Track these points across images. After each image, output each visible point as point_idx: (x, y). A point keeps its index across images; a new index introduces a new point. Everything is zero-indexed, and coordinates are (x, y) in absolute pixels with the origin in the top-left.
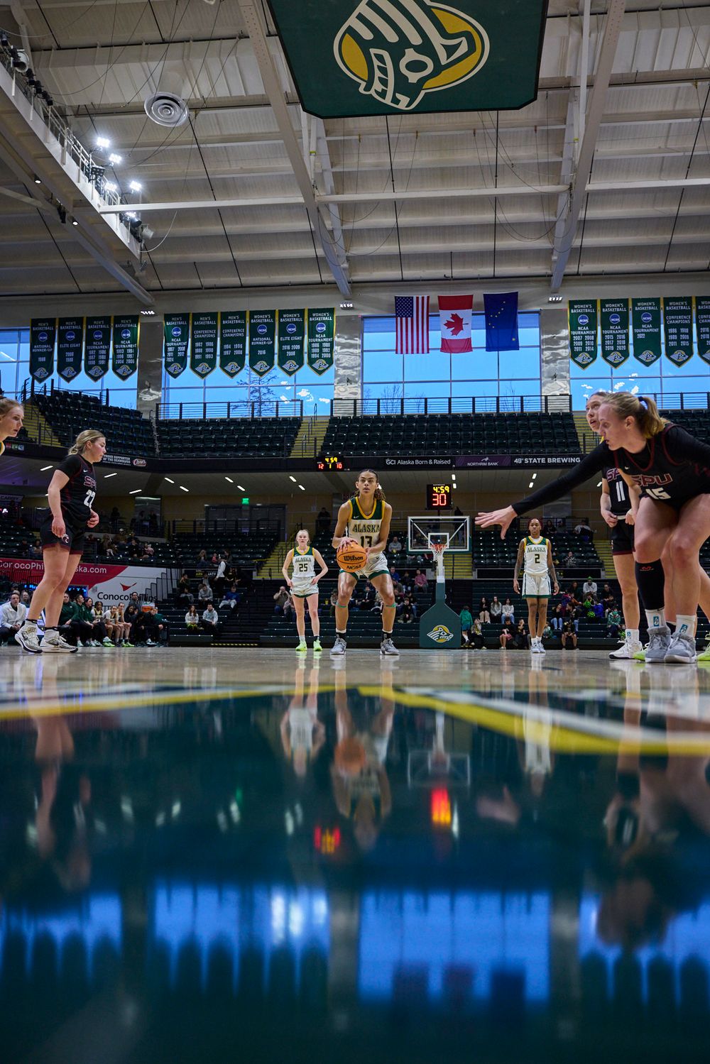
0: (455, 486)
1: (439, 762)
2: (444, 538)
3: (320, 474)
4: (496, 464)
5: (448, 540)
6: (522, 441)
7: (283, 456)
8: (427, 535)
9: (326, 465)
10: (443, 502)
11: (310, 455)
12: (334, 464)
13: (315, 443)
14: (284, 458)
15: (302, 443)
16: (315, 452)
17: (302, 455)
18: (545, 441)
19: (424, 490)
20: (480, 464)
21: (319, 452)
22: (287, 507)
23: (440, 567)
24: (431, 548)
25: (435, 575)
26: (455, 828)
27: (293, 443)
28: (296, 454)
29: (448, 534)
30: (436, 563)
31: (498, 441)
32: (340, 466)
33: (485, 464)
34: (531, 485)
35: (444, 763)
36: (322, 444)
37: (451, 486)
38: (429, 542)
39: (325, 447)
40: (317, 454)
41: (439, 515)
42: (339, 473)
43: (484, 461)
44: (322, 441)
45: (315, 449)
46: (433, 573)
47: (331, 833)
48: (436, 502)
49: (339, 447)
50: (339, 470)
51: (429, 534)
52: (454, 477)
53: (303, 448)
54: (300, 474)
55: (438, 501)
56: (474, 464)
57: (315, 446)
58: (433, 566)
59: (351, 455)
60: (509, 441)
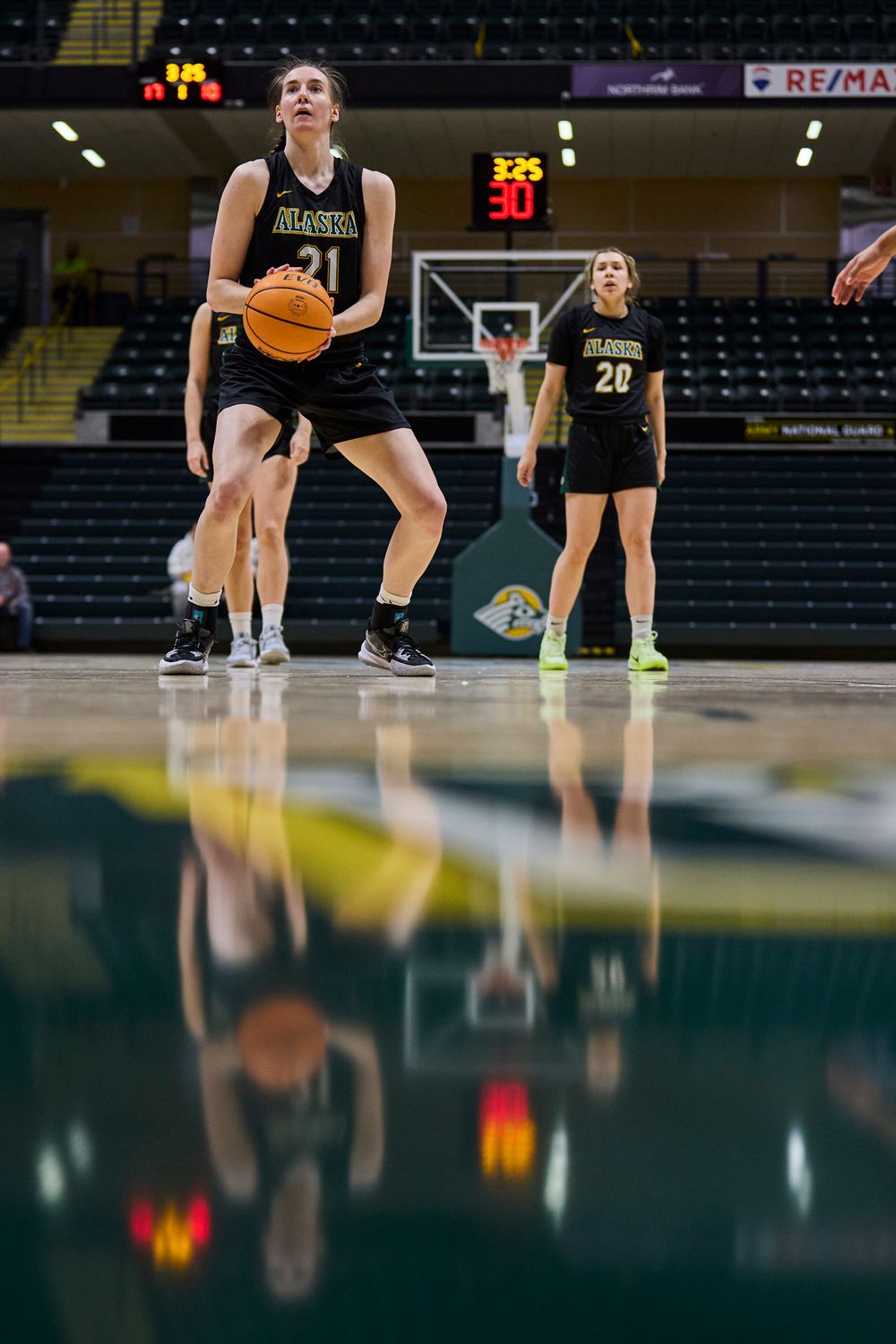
0: (569, 157)
1: (502, 999)
2: (521, 320)
3: (151, 116)
4: (695, 90)
5: (536, 329)
6: (777, 19)
7: (33, 58)
8: (471, 309)
9: (171, 89)
10: (521, 208)
11: (116, 55)
12: (194, 87)
13: (136, 18)
14: (38, 65)
15: (95, 18)
16: (135, 48)
17: (95, 57)
18: (849, 19)
19: (467, 170)
20: (650, 90)
21: (149, 49)
22: (46, 218)
23: (516, 407)
24: (482, 350)
25: (502, 433)
26: (556, 1189)
27: (65, 17)
28: (74, 53)
29: (534, 308)
30: (502, 398)
31: (703, 20)
32: (212, 91)
33: (662, 90)
34: (804, 157)
35: (516, 1002)
36: (154, 22)
37: (548, 160)
38: (478, 328)
39: (166, 33)
40: (142, 52)
41: (509, 246)
42: (209, 114)
43: (661, 82)
44: (158, 14)
45: (135, 38)
46: (497, 426)
47: (182, 1214)
48: (499, 208)
49: (212, 34)
50: (209, 104)
51: (479, 307)
52: (565, 130)
53: (98, 35)
54: (83, 115)
55: (508, 208)
56: (628, 90)
57: (135, 26)
58: (497, 404)
59: (246, 57)
60: (740, 19)
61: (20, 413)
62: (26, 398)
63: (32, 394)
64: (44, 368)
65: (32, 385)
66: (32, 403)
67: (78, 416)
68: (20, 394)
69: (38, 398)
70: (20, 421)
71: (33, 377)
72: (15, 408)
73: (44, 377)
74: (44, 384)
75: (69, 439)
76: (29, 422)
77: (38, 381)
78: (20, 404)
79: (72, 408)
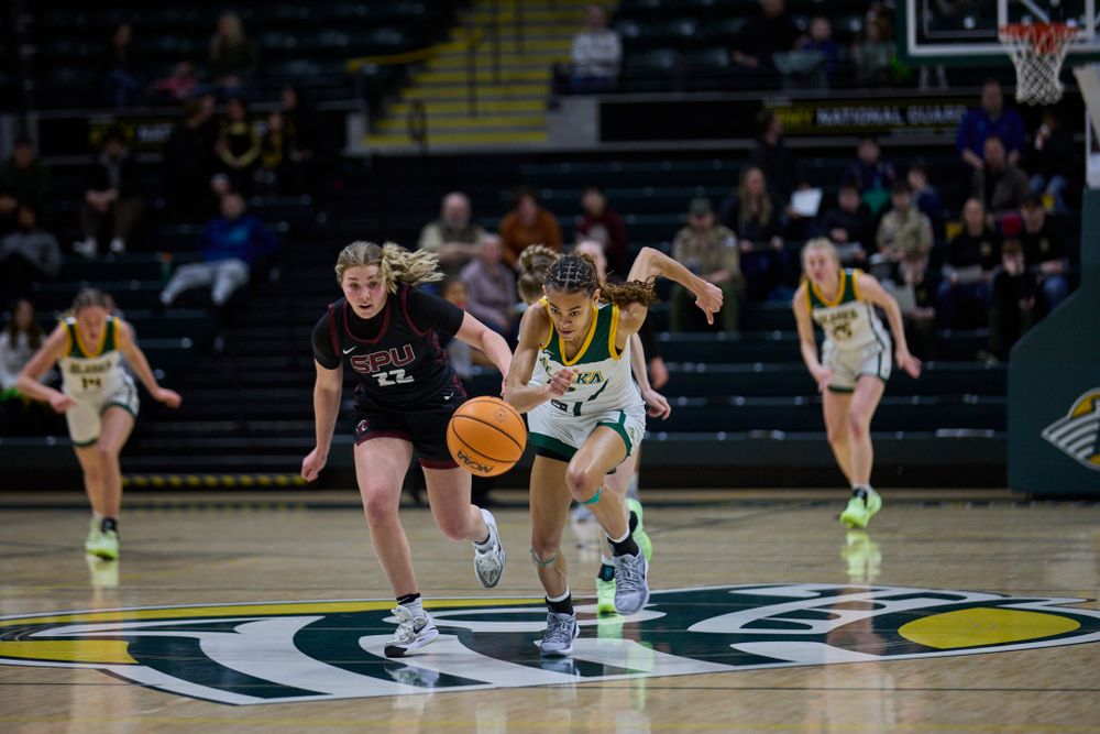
61: (473, 99)
62: (485, 76)
63: (496, 68)
64: (519, 24)
65: (496, 53)
66: (496, 83)
67: (553, 106)
68: (471, 69)
69: (505, 75)
70: (473, 114)
71: (496, 40)
72: (463, 92)
73: (519, 39)
74: (520, 52)
75: (540, 141)
76: (487, 114)
77: (508, 46)
78: (472, 84)
79: (543, 90)
